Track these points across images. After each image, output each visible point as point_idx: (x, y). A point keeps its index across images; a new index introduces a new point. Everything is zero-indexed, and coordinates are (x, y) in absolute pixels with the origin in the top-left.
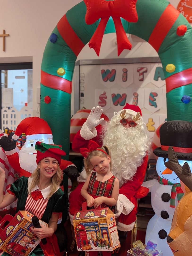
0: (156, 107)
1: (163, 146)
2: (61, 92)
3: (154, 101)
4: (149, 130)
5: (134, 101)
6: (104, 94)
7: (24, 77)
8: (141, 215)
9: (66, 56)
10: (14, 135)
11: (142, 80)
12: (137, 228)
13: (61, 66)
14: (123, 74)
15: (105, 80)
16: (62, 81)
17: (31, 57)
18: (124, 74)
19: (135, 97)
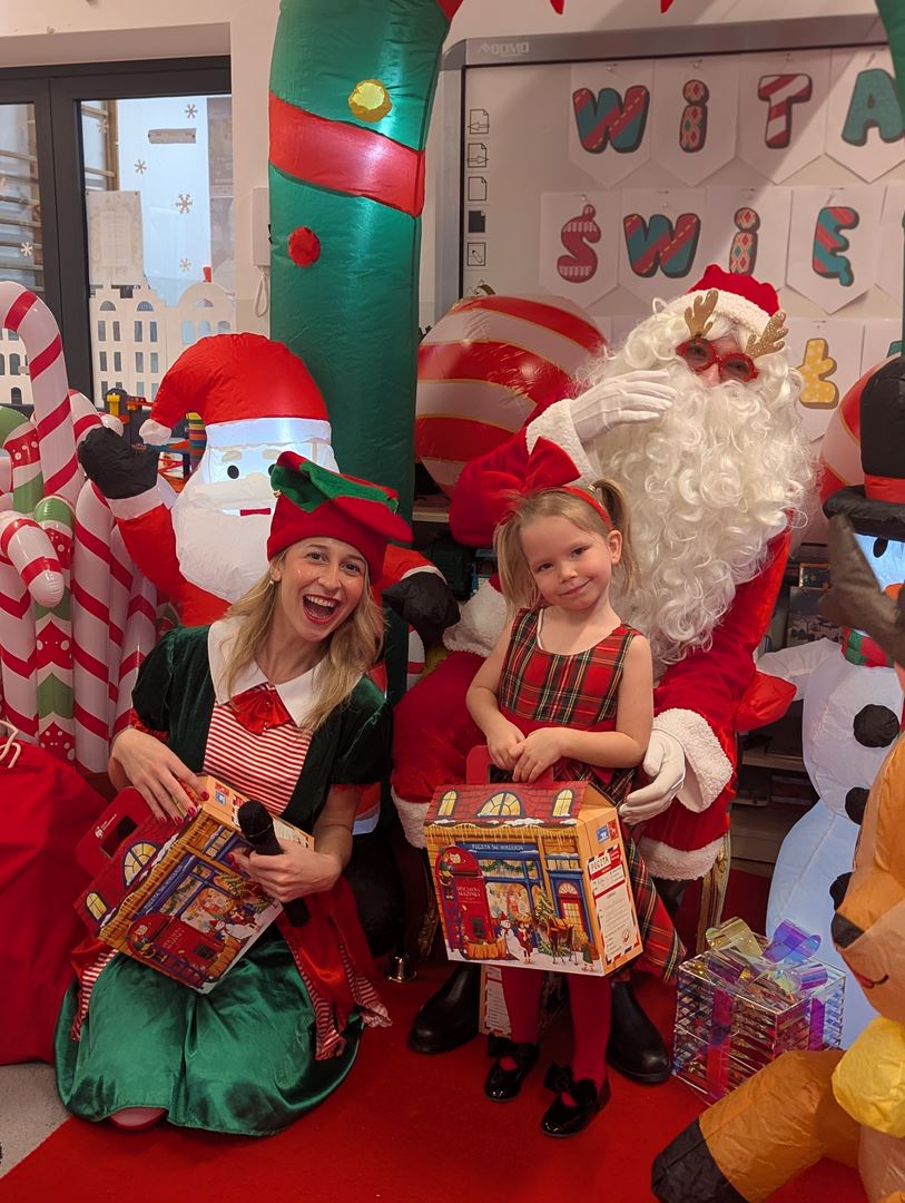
0: (846, 278)
1: (875, 479)
2: (369, 206)
3: (839, 254)
4: (806, 398)
5: (735, 251)
6: (589, 216)
7: (189, 136)
8: (750, 802)
9: (396, 18)
10: (149, 422)
11: (782, 142)
12: (727, 864)
13: (369, 72)
14: (684, 115)
15: (593, 142)
16: (377, 153)
17: (223, 30)
18: (691, 110)
19: (743, 230)
